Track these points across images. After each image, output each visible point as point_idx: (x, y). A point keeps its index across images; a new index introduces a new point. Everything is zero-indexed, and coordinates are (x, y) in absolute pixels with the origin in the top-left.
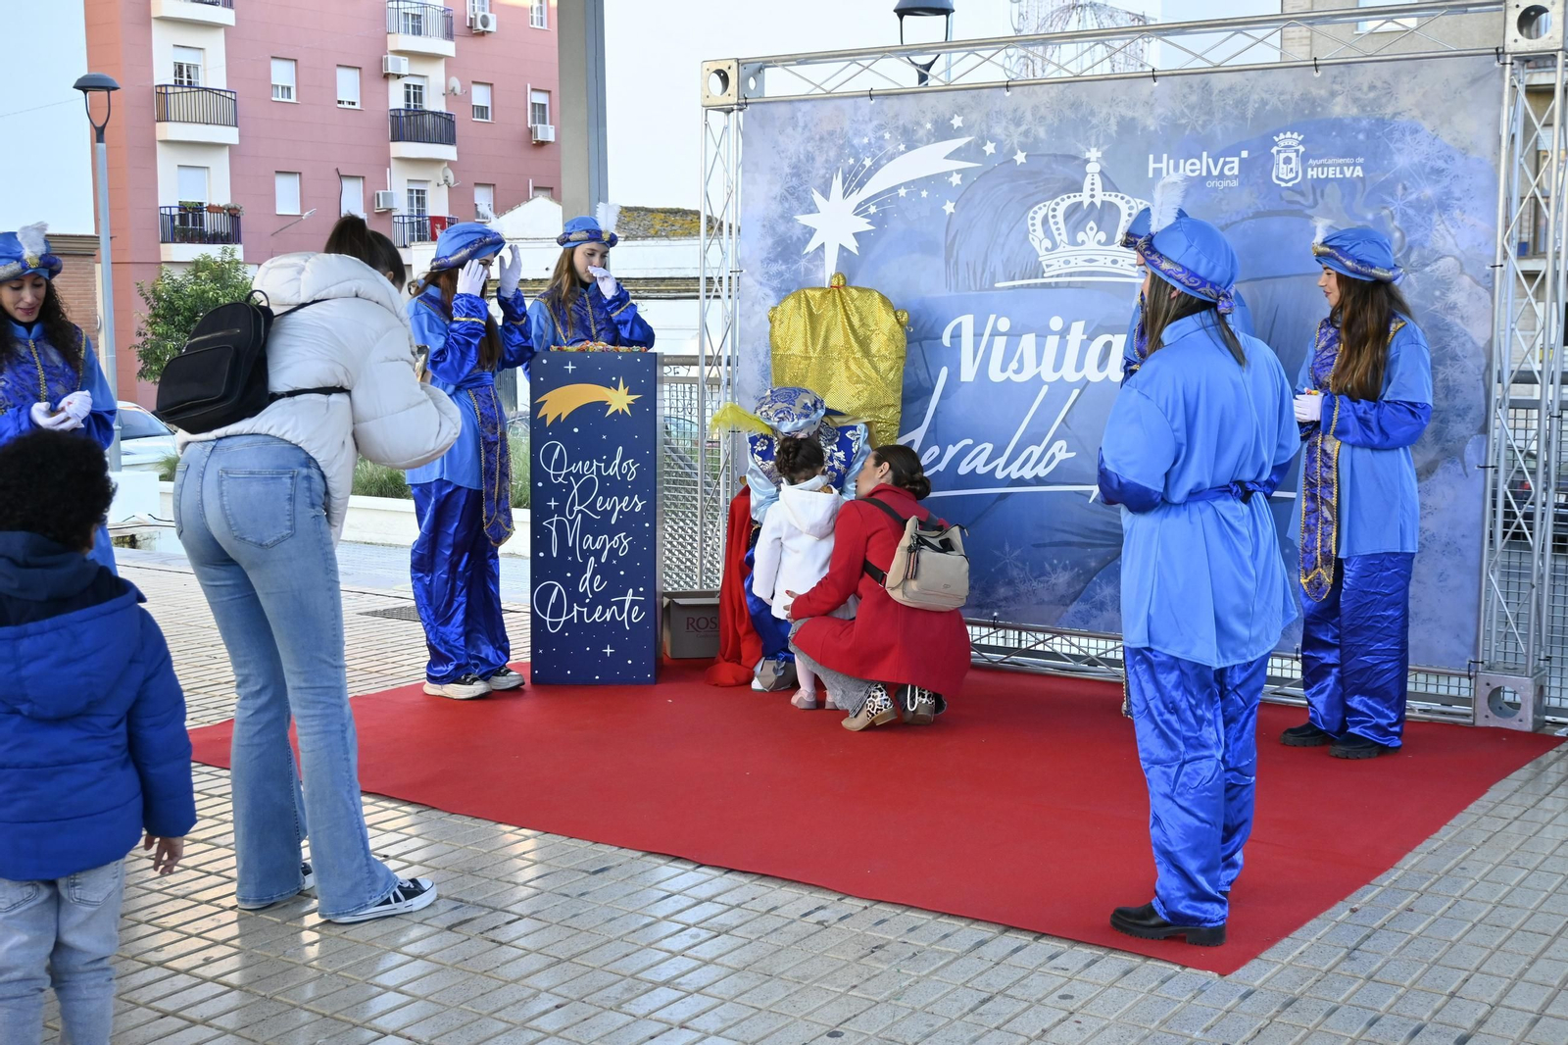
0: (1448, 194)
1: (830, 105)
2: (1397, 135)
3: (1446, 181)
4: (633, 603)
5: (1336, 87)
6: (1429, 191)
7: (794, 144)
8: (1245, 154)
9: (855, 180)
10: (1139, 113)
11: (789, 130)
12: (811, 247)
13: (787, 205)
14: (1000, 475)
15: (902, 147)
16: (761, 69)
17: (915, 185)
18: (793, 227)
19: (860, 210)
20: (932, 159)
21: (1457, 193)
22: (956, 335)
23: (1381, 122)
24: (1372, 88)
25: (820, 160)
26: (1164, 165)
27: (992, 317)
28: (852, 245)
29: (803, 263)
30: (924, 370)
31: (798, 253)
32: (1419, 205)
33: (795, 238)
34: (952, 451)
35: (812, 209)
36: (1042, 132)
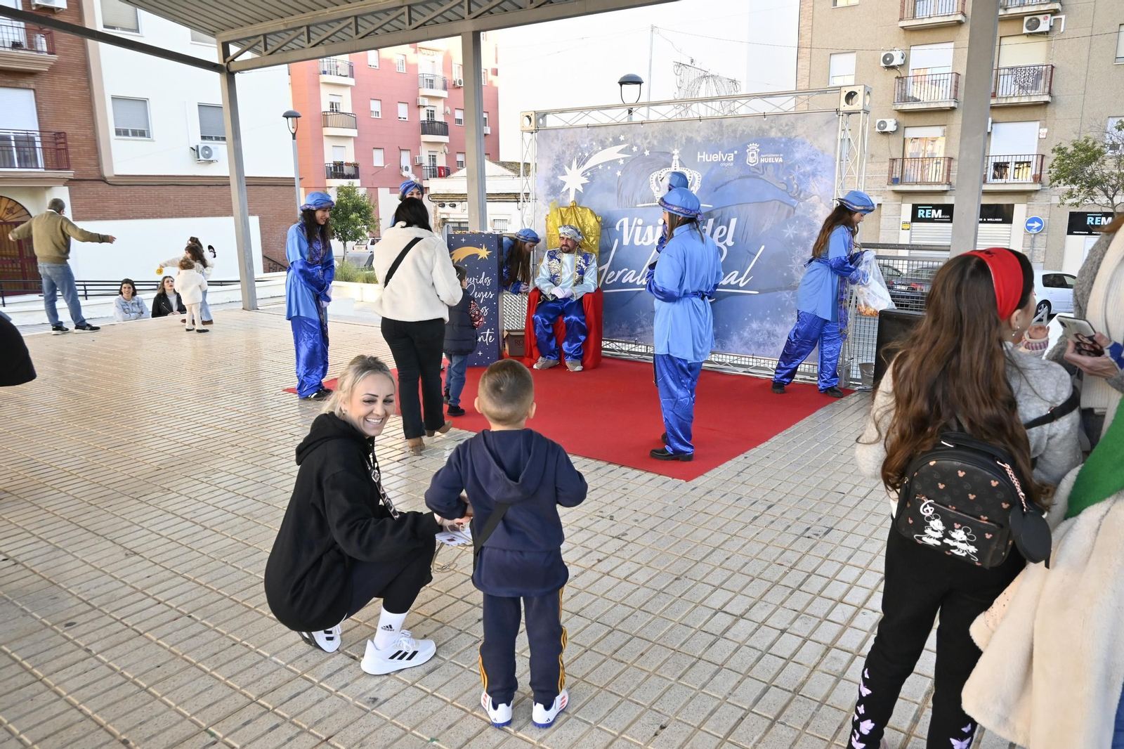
0: (816, 169)
1: (571, 131)
2: (796, 145)
3: (815, 164)
4: (490, 335)
5: (773, 125)
6: (809, 168)
7: (557, 147)
8: (736, 152)
9: (581, 162)
10: (694, 135)
11: (555, 141)
12: (564, 189)
13: (555, 172)
14: (638, 283)
15: (600, 148)
16: (545, 115)
17: (605, 164)
18: (557, 181)
19: (584, 174)
20: (612, 153)
21: (820, 169)
22: (621, 226)
23: (790, 140)
24: (787, 125)
25: (568, 153)
26: (704, 157)
27: (636, 219)
28: (581, 189)
29: (561, 196)
30: (609, 240)
31: (559, 192)
32: (804, 174)
33: (558, 186)
34: (619, 273)
35: (564, 174)
36: (655, 142)
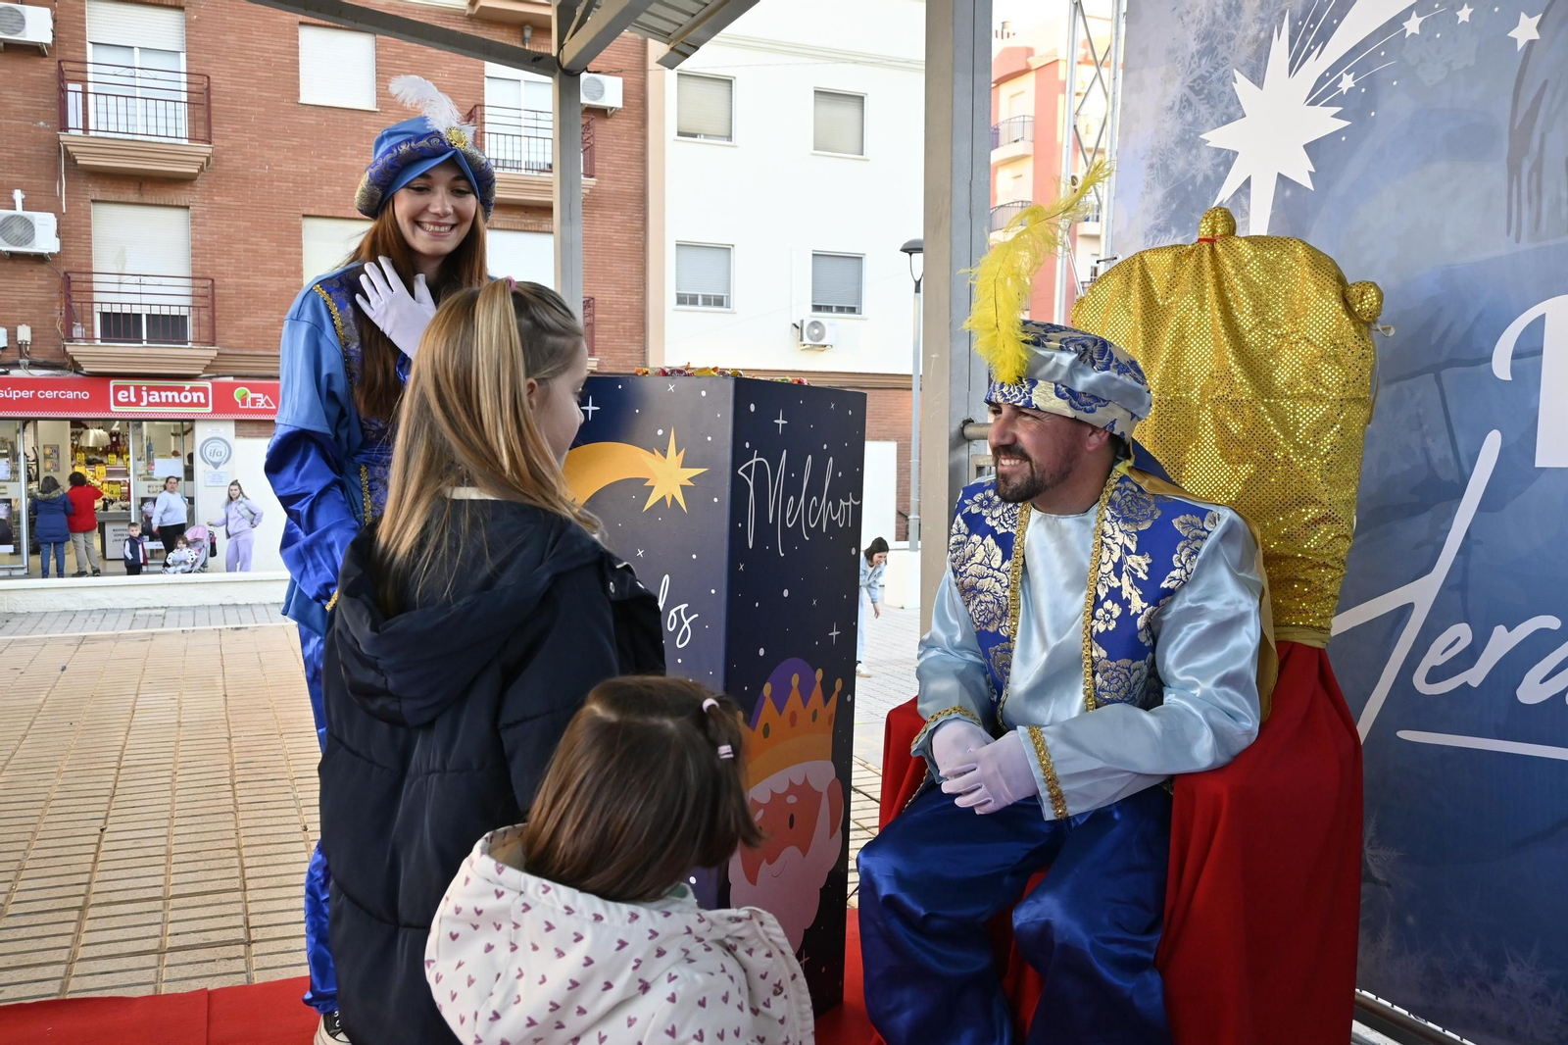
9: (1313, 32)
12: (1228, 190)
13: (1189, 117)
18: (1198, 157)
19: (1322, 93)
22: (1528, 350)
28: (1301, 171)
30: (1444, 438)
33: (1200, 179)
34: (1503, 641)
35: (1231, 112)
